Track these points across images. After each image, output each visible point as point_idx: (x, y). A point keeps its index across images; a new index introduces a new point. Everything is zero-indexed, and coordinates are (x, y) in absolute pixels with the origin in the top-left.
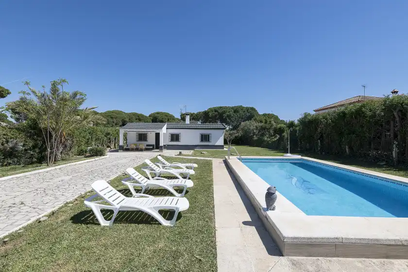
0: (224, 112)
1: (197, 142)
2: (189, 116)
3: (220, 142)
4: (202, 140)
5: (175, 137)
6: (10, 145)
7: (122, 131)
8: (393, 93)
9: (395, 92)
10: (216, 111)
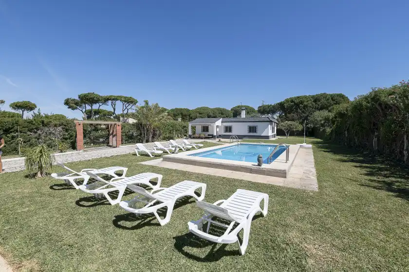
0: (302, 102)
1: (245, 132)
4: (250, 131)
5: (228, 129)
6: (131, 133)
7: (190, 125)
10: (292, 101)
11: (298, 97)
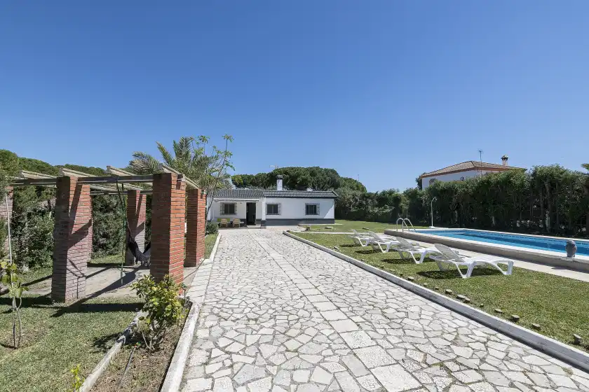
1: (302, 214)
2: (281, 181)
3: (330, 214)
4: (307, 213)
5: (273, 209)
8: (503, 159)
9: (505, 159)
11: (292, 168)
